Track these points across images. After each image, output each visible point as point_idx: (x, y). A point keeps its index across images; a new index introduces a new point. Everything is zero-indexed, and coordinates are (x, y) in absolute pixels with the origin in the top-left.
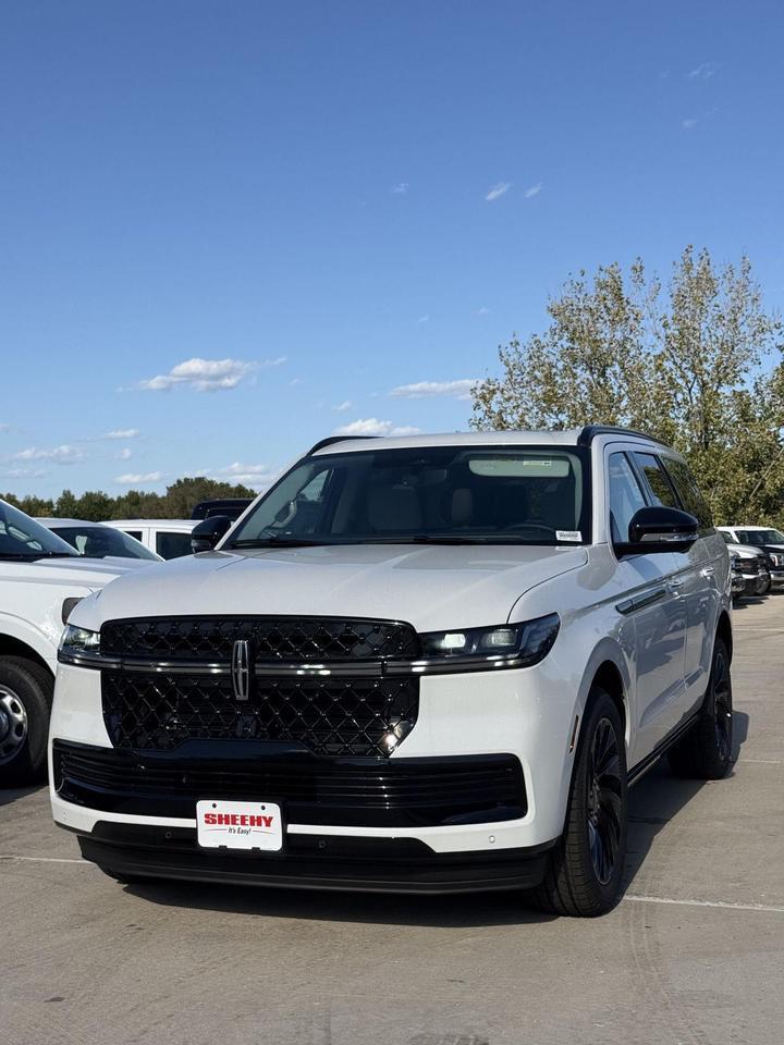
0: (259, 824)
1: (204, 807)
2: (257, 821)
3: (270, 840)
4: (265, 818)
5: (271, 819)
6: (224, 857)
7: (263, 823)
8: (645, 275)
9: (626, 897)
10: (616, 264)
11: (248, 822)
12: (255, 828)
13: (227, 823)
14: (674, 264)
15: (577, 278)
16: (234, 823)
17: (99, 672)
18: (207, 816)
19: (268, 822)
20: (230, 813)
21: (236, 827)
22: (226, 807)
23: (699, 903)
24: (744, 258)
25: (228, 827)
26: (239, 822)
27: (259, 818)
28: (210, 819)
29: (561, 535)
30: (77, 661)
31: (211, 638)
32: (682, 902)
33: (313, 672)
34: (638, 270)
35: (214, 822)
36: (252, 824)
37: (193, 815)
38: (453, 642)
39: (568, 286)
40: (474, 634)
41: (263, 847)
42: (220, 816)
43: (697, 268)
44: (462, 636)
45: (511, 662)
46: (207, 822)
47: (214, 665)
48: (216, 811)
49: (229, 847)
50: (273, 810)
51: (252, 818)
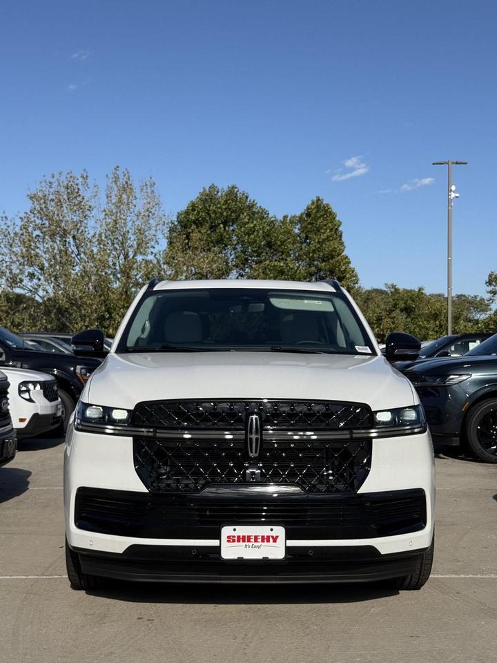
0: (268, 541)
1: (227, 531)
2: (266, 539)
3: (276, 552)
4: (273, 537)
5: (277, 537)
6: (241, 565)
7: (271, 540)
8: (89, 181)
9: (431, 576)
10: (71, 172)
11: (259, 540)
12: (266, 543)
13: (244, 541)
14: (107, 176)
15: (49, 179)
16: (249, 541)
17: (131, 438)
18: (229, 537)
19: (275, 539)
20: (246, 535)
21: (250, 544)
22: (242, 530)
23: (458, 576)
24: (151, 178)
25: (244, 544)
26: (252, 540)
27: (268, 537)
28: (231, 539)
29: (359, 349)
30: (107, 431)
31: (228, 414)
32: (447, 576)
33: (305, 437)
34: (85, 178)
35: (234, 541)
36: (263, 541)
37: (218, 537)
38: (385, 417)
39: (43, 184)
40: (397, 412)
41: (271, 557)
42: (239, 537)
43: (122, 181)
44: (389, 413)
45: (416, 430)
46: (228, 541)
47: (227, 433)
48: (236, 534)
49: (244, 558)
50: (280, 531)
51: (263, 537)
